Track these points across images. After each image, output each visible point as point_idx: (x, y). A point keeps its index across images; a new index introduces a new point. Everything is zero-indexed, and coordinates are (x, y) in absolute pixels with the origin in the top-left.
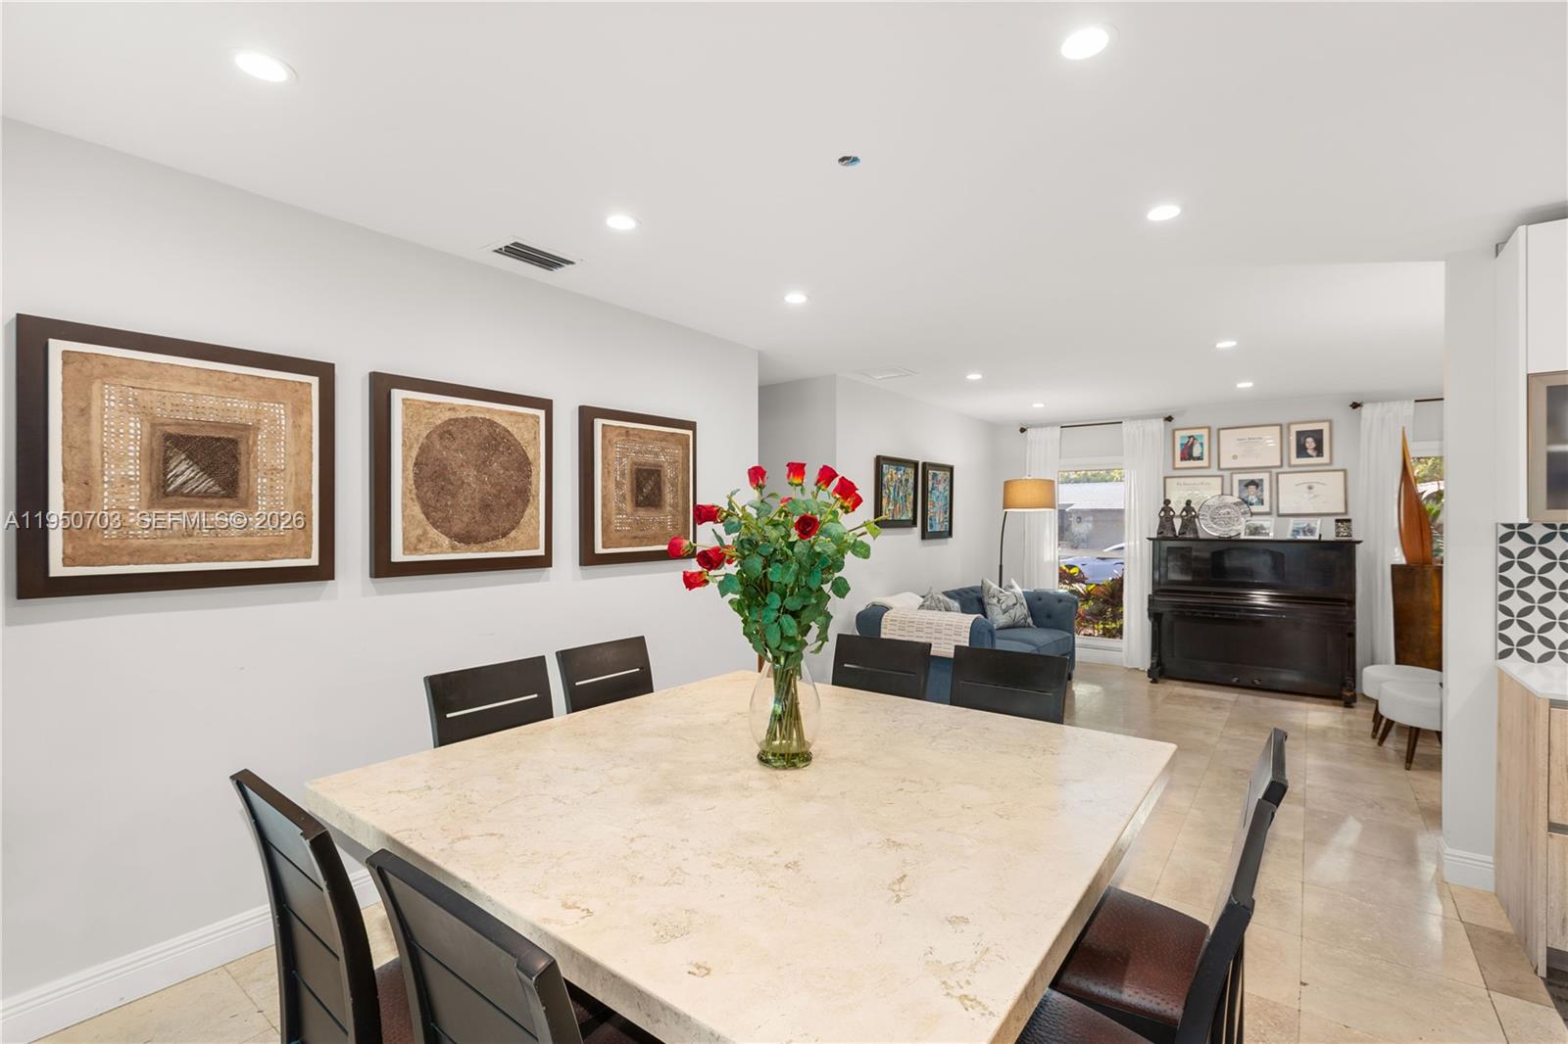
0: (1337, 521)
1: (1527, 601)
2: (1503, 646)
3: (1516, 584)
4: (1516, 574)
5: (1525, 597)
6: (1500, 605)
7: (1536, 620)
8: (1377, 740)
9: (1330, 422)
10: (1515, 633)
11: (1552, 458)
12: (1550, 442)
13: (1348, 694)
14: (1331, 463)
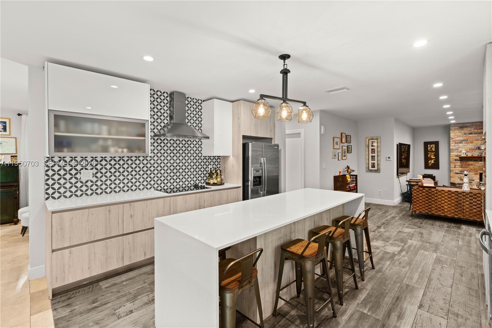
0: (11, 156)
1: (54, 181)
2: (47, 196)
3: (50, 176)
4: (50, 173)
5: (53, 179)
6: (46, 183)
7: (56, 186)
8: (22, 235)
9: (10, 119)
10: (50, 191)
11: (56, 136)
12: (55, 132)
13: (16, 220)
14: (10, 134)
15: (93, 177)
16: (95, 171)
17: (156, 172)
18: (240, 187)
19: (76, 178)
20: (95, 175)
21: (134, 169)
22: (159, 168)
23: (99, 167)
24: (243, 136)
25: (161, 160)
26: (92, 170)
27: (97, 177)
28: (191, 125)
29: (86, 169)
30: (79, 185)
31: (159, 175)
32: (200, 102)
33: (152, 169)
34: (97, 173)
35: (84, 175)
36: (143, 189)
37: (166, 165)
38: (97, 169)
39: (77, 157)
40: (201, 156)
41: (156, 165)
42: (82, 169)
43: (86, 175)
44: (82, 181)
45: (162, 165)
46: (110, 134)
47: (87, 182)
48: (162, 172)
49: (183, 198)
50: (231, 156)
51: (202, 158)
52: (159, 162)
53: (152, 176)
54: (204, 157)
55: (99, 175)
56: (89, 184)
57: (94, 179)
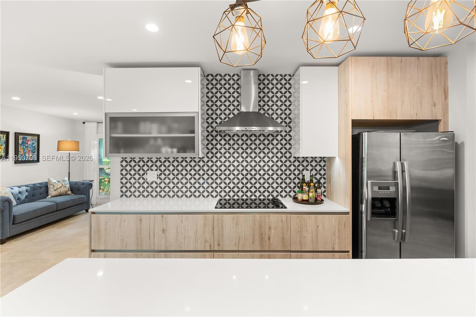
1: (126, 180)
2: (121, 194)
3: (124, 175)
4: (124, 172)
6: (121, 182)
7: (128, 185)
10: (124, 189)
11: (112, 138)
12: (111, 134)
15: (157, 179)
16: (159, 172)
17: (223, 177)
18: (347, 213)
19: (143, 179)
20: (159, 177)
21: (197, 172)
22: (227, 172)
23: (163, 168)
24: (353, 121)
25: (229, 161)
26: (156, 171)
27: (161, 179)
28: (264, 114)
29: (152, 170)
30: (145, 185)
31: (227, 181)
32: (288, 78)
33: (219, 172)
34: (161, 174)
35: (149, 176)
36: (208, 196)
37: (236, 168)
38: (161, 170)
39: (135, 158)
40: (290, 157)
41: (223, 168)
42: (148, 170)
43: (152, 176)
44: (148, 182)
45: (232, 168)
46: (160, 133)
47: (152, 183)
48: (232, 177)
49: (234, 218)
50: (337, 158)
51: (292, 159)
52: (227, 164)
53: (219, 181)
54: (295, 157)
55: (163, 177)
56: (154, 185)
57: (159, 181)
